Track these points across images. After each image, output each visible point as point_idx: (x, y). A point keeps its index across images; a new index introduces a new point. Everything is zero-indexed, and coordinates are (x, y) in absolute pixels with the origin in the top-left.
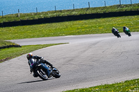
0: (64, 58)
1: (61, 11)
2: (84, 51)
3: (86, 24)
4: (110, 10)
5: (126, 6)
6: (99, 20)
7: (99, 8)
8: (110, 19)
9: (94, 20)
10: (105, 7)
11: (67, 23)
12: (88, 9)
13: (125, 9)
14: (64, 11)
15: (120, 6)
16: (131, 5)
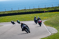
0: (1, 32)
3: (10, 17)
4: (21, 12)
5: (28, 10)
6: (16, 16)
7: (16, 11)
8: (21, 15)
9: (14, 16)
10: (19, 10)
11: (3, 17)
12: (11, 11)
15: (25, 10)
16: (30, 9)
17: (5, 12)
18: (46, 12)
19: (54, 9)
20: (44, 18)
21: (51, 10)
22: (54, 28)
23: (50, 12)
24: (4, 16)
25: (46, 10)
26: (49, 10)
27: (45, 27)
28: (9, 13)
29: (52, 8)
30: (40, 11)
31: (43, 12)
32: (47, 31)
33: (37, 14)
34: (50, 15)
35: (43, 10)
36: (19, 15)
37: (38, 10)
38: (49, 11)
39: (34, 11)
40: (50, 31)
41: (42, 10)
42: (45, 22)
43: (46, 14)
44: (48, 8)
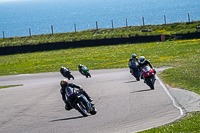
0: (16, 107)
1: (11, 39)
2: (46, 96)
4: (83, 37)
5: (106, 31)
6: (66, 51)
7: (67, 34)
8: (83, 49)
9: (59, 52)
10: (75, 33)
11: (20, 56)
12: (50, 35)
13: (103, 35)
14: (17, 39)
15: (96, 31)
16: (112, 30)
17: (30, 37)
18: (167, 38)
19: (195, 30)
20: (161, 59)
21: (185, 31)
22: (193, 94)
23: (182, 39)
24: (25, 52)
25: (169, 33)
26: (179, 32)
27: (165, 89)
28: (42, 41)
29: (188, 23)
30: (149, 34)
31: (157, 38)
32: (172, 103)
33: (137, 46)
34: (180, 48)
35: (159, 32)
36: (76, 50)
37: (140, 33)
38: (177, 35)
39: (126, 34)
40: (180, 105)
41: (154, 33)
42: (164, 72)
43: (167, 44)
44: (174, 26)
